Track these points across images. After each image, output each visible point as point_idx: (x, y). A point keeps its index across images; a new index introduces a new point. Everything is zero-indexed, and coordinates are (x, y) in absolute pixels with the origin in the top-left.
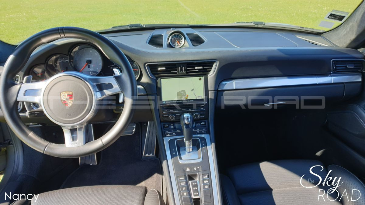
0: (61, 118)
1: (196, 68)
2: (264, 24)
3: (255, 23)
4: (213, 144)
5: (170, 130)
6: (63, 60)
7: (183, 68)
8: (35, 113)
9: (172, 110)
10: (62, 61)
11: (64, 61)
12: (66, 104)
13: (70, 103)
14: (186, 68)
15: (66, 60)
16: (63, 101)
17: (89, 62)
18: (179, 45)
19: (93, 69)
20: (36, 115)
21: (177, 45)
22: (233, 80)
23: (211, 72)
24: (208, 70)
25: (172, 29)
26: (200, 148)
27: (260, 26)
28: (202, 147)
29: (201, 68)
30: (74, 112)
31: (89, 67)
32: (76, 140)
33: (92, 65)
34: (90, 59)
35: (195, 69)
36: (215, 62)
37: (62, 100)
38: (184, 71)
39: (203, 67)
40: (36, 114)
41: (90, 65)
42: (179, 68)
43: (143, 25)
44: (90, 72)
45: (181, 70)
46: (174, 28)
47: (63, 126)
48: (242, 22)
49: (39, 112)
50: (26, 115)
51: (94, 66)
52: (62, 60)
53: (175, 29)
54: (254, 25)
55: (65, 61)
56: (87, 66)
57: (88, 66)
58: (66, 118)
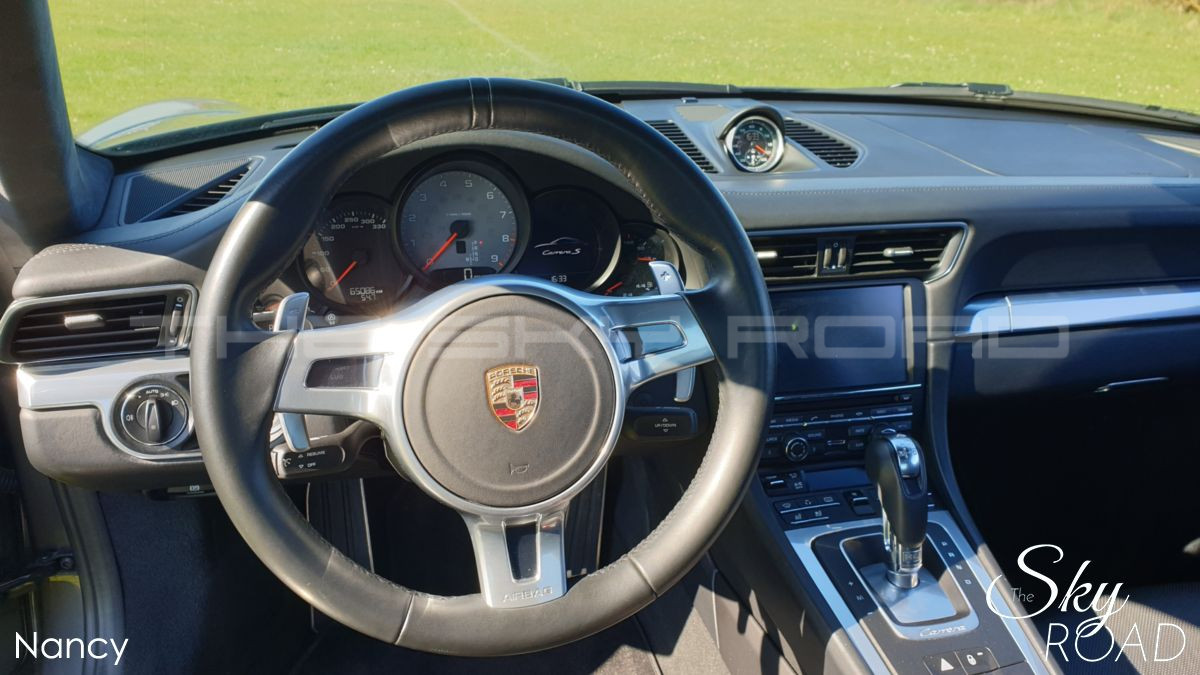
0: (485, 484)
1: (888, 252)
2: (1007, 92)
3: (974, 87)
4: (983, 551)
5: (797, 498)
6: (351, 220)
7: (841, 250)
8: (310, 454)
9: (795, 417)
10: (349, 225)
11: (354, 224)
12: (511, 421)
13: (528, 414)
14: (851, 251)
15: (364, 221)
16: (496, 406)
17: (462, 229)
18: (762, 163)
19: (477, 259)
20: (311, 465)
21: (753, 163)
22: (1004, 297)
23: (940, 265)
24: (926, 259)
25: (687, 101)
26: (945, 568)
27: (992, 99)
28: (950, 566)
29: (907, 251)
30: (539, 456)
31: (461, 248)
32: (530, 574)
33: (473, 244)
34: (466, 215)
35: (883, 258)
36: (958, 230)
37: (493, 401)
38: (843, 264)
39: (913, 248)
40: (312, 459)
41: (464, 243)
42: (827, 252)
43: (576, 83)
44: (463, 269)
45: (834, 259)
46: (693, 98)
47: (475, 517)
48: (926, 85)
49: (323, 452)
50: (201, 458)
51: (480, 247)
52: (346, 220)
53: (696, 101)
54: (972, 94)
55: (359, 223)
56: (454, 247)
57: (458, 243)
58: (502, 481)
